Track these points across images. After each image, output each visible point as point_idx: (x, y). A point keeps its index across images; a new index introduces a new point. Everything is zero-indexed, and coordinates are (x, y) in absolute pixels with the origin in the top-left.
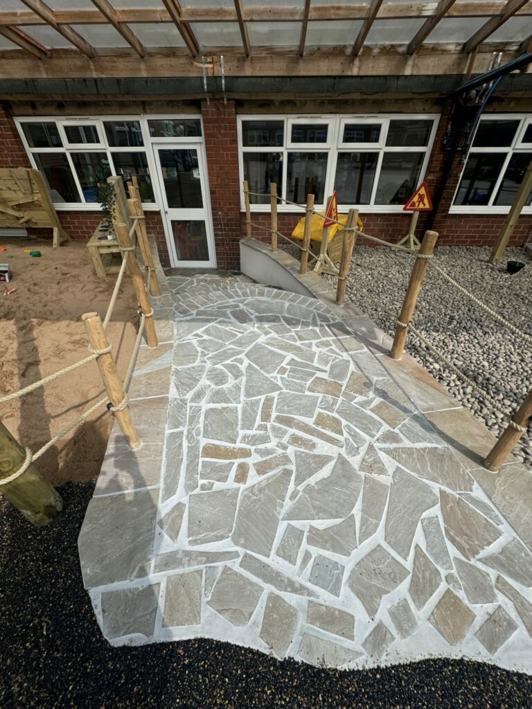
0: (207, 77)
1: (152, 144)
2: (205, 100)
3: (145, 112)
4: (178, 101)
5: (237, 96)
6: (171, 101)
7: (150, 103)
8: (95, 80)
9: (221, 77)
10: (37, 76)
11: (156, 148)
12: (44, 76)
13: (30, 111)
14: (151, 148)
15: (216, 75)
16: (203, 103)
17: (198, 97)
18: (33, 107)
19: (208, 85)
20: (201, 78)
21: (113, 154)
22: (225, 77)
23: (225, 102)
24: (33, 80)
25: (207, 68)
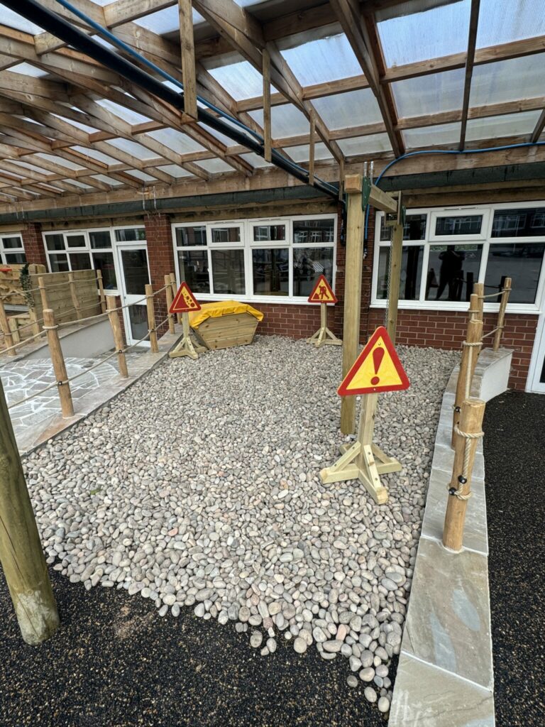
0: (145, 201)
1: (117, 246)
2: (146, 215)
3: (113, 225)
4: (133, 217)
5: (167, 211)
6: (128, 217)
7: (115, 219)
8: (81, 208)
9: (153, 200)
10: (52, 208)
11: (120, 249)
12: (56, 207)
13: (50, 228)
14: (117, 249)
15: (150, 198)
16: (145, 217)
17: (142, 213)
18: (52, 225)
19: (146, 205)
20: (142, 201)
21: (94, 254)
22: (157, 199)
23: (160, 216)
24: (50, 210)
25: (145, 195)
